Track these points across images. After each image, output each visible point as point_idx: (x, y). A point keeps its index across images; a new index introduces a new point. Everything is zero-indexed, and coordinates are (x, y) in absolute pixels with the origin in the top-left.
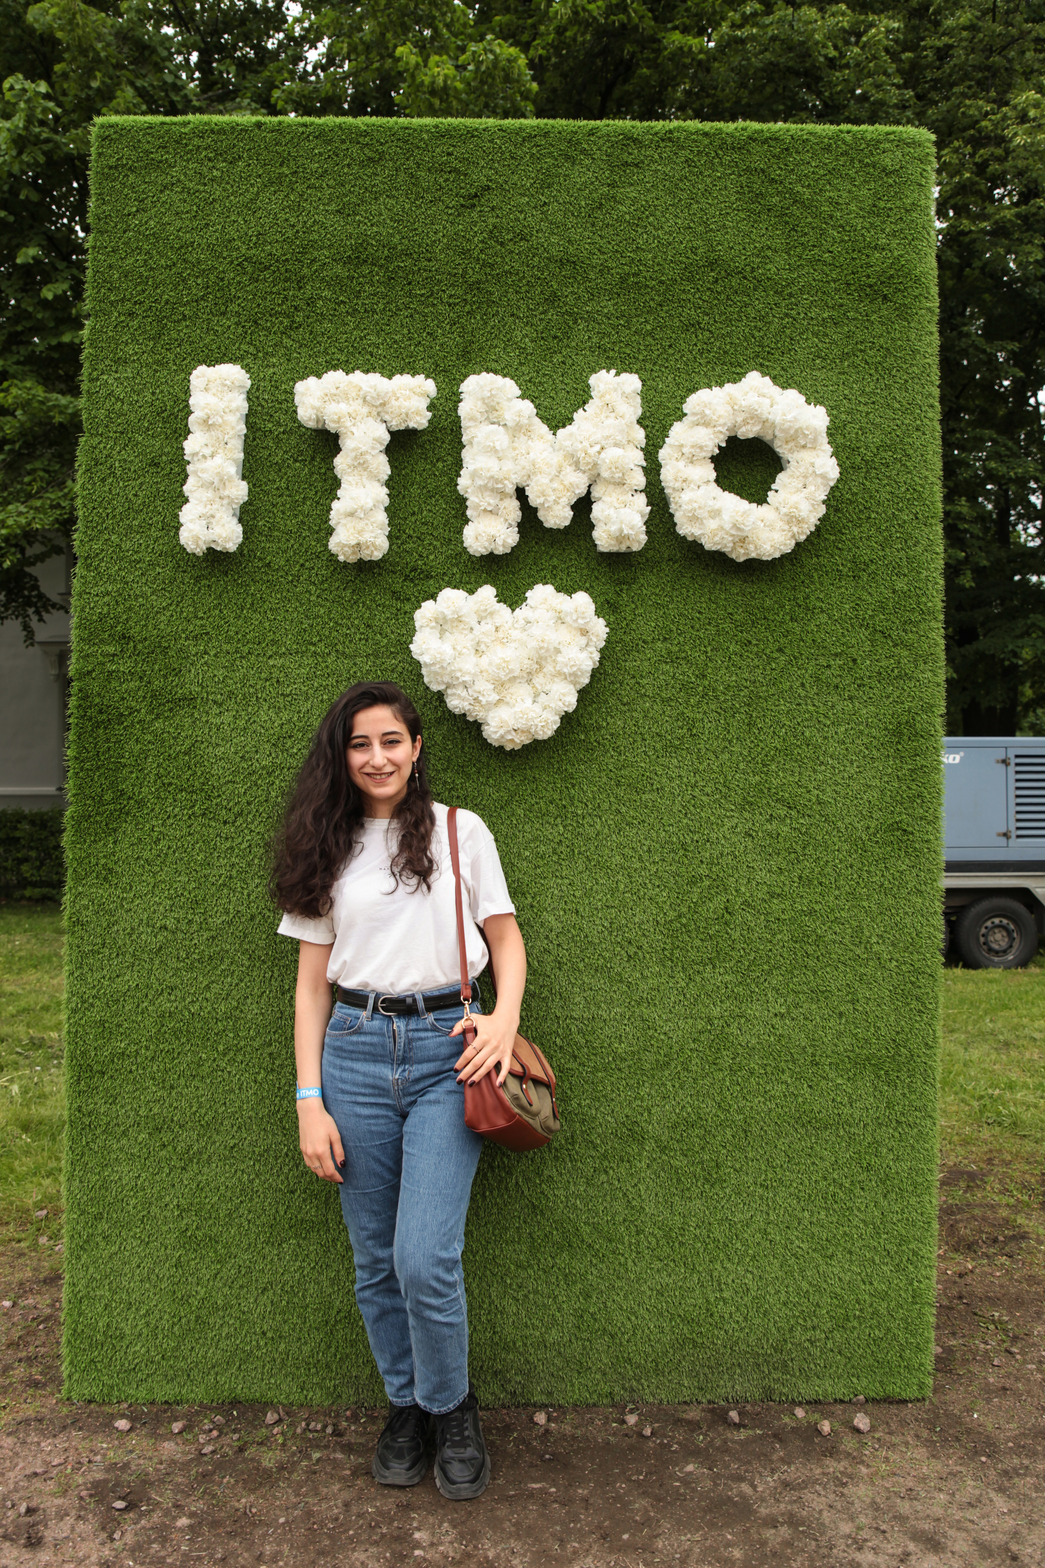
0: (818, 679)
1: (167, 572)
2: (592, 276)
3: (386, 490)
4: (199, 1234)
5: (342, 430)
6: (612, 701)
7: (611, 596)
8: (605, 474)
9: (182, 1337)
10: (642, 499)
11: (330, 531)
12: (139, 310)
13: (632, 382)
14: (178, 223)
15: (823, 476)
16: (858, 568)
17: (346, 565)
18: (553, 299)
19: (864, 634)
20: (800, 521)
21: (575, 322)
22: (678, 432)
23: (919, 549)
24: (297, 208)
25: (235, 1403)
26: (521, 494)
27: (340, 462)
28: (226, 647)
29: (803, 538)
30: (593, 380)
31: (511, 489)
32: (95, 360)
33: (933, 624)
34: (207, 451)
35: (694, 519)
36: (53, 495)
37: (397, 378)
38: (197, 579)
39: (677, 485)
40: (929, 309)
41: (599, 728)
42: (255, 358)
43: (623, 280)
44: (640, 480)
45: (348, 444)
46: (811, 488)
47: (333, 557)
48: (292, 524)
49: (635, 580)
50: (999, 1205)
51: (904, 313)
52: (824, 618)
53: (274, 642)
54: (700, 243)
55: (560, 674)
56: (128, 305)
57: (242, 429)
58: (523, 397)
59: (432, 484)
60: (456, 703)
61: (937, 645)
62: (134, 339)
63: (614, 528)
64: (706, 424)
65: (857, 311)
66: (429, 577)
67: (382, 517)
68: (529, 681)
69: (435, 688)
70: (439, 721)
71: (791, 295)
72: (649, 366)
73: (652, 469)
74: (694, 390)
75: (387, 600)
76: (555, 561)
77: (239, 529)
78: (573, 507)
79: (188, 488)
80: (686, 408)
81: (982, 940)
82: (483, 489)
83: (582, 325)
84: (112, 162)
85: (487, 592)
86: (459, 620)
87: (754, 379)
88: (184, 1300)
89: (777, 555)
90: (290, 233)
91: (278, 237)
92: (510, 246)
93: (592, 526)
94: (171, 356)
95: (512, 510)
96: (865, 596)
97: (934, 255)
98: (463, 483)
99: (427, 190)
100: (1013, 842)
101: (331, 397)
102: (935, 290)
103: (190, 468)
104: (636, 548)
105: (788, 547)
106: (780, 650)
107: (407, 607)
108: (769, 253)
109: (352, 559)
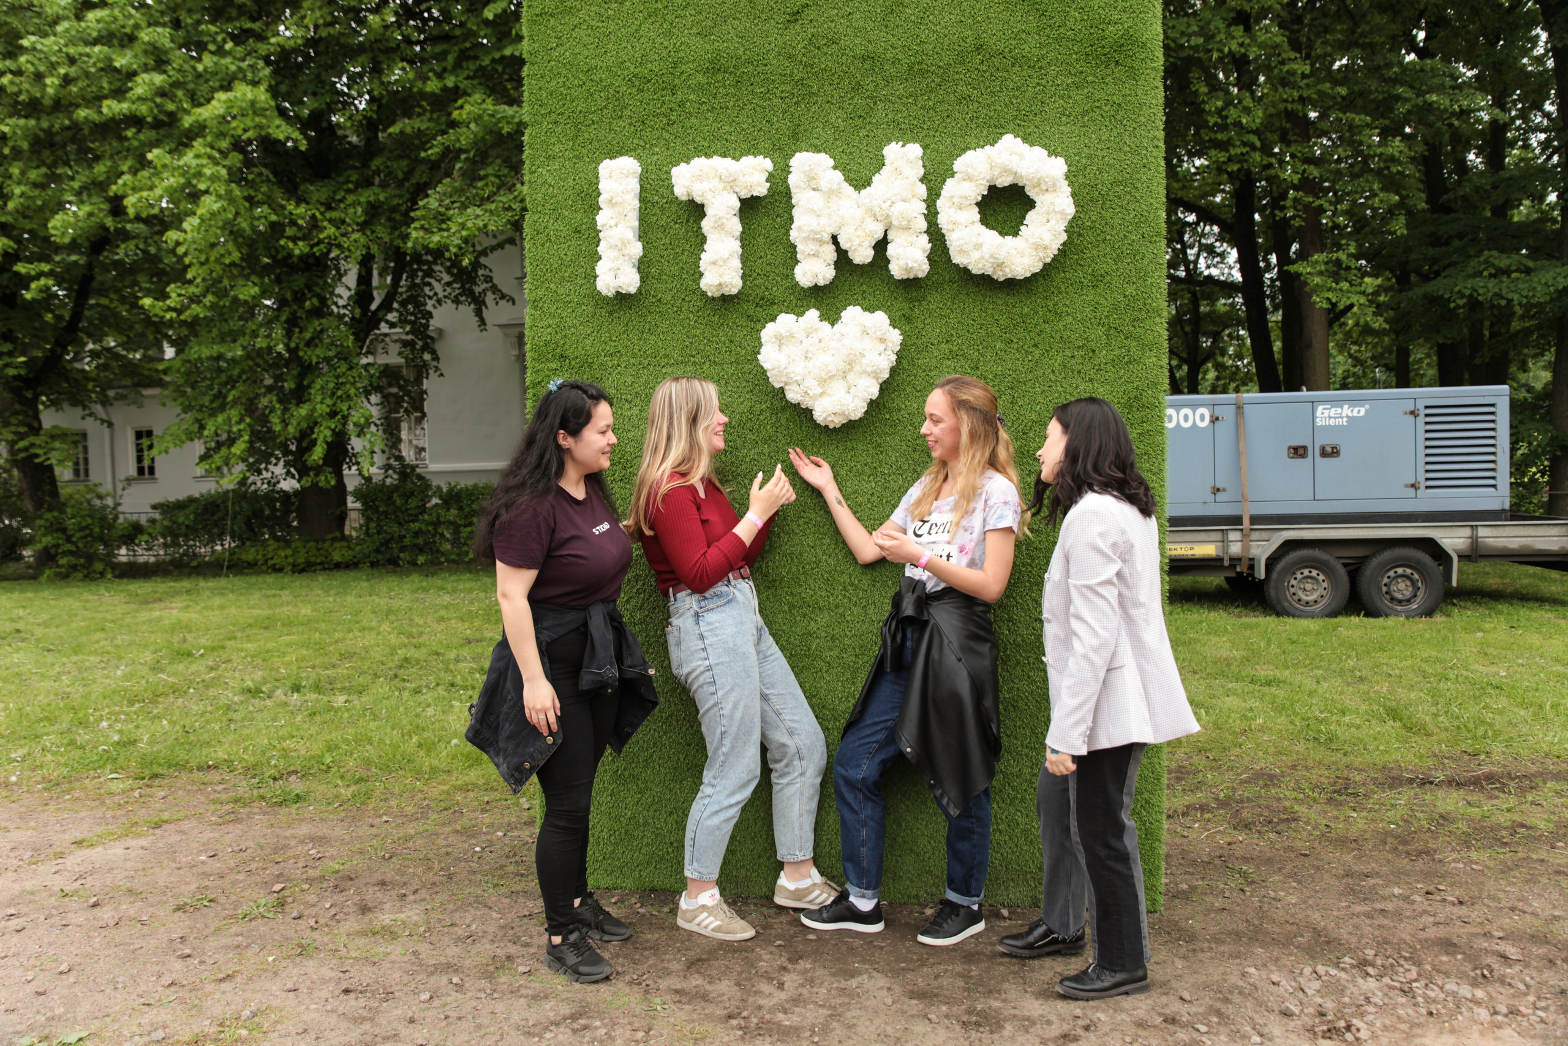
0: (1065, 367)
1: (590, 309)
2: (887, 67)
3: (738, 243)
4: (626, 774)
5: (705, 202)
6: (908, 390)
7: (907, 311)
8: (895, 223)
9: (617, 844)
10: (926, 238)
11: (701, 275)
12: (561, 119)
13: (915, 150)
14: (586, 52)
15: (1062, 212)
16: (1097, 280)
17: (713, 298)
18: (858, 87)
19: (1100, 331)
20: (1045, 248)
21: (875, 103)
22: (950, 188)
23: (1145, 262)
24: (669, 34)
25: (653, 890)
26: (835, 239)
27: (706, 224)
28: (632, 361)
29: (1048, 260)
30: (886, 151)
31: (827, 237)
32: (533, 158)
33: (1158, 320)
34: (612, 223)
35: (962, 252)
36: (504, 198)
37: (744, 159)
38: (611, 313)
39: (950, 227)
40: (1154, 69)
41: (900, 410)
42: (644, 148)
43: (911, 68)
44: (924, 225)
45: (709, 210)
46: (1053, 222)
47: (704, 294)
48: (675, 270)
49: (924, 298)
50: (1286, 798)
51: (1133, 73)
52: (1069, 319)
53: (666, 356)
54: (969, 33)
55: (865, 372)
56: (554, 116)
57: (637, 204)
58: (835, 168)
59: (773, 234)
60: (792, 396)
61: (1160, 336)
62: (559, 141)
63: (902, 263)
64: (969, 178)
65: (1095, 76)
66: (773, 303)
67: (737, 264)
68: (844, 378)
69: (777, 385)
70: (784, 408)
71: (1041, 68)
72: (931, 133)
73: (931, 215)
74: (964, 150)
75: (743, 321)
76: (865, 287)
77: (637, 277)
78: (875, 247)
79: (600, 249)
80: (956, 168)
81: (1384, 589)
82: (806, 239)
83: (880, 105)
84: (538, 11)
85: (813, 314)
86: (792, 336)
87: (1009, 142)
88: (617, 819)
89: (1028, 275)
90: (665, 53)
91: (656, 57)
92: (825, 49)
93: (888, 261)
94: (585, 151)
95: (830, 253)
96: (1102, 301)
97: (1159, 22)
98: (794, 235)
99: (762, 12)
100: (1422, 492)
101: (699, 178)
102: (1160, 53)
103: (601, 235)
104: (921, 275)
105: (1037, 268)
106: (1035, 346)
107: (759, 326)
108: (1024, 36)
109: (717, 294)
